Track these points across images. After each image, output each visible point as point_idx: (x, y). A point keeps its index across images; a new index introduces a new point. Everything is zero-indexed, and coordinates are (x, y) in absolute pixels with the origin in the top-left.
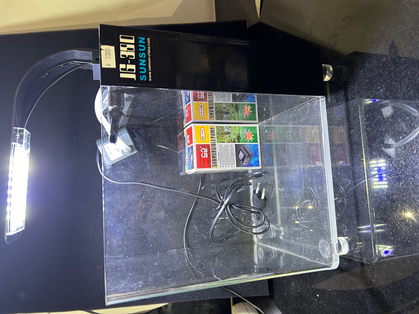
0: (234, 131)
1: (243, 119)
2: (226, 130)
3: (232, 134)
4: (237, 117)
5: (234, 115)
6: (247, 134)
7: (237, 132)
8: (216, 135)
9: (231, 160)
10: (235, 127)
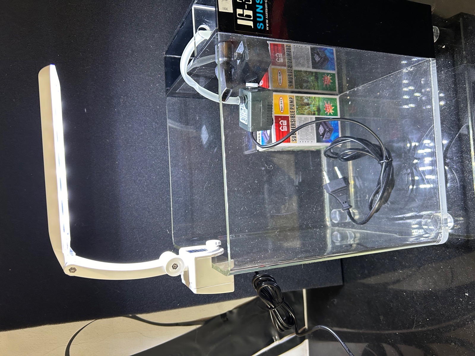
0: (314, 102)
1: (323, 89)
2: (306, 101)
3: (311, 106)
4: (317, 87)
5: (314, 84)
6: (327, 106)
7: (317, 103)
8: (295, 106)
9: (311, 135)
10: (315, 98)
